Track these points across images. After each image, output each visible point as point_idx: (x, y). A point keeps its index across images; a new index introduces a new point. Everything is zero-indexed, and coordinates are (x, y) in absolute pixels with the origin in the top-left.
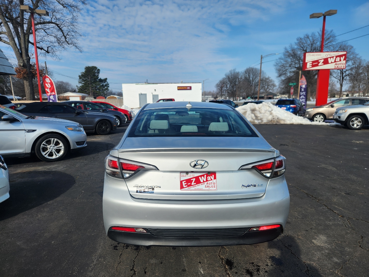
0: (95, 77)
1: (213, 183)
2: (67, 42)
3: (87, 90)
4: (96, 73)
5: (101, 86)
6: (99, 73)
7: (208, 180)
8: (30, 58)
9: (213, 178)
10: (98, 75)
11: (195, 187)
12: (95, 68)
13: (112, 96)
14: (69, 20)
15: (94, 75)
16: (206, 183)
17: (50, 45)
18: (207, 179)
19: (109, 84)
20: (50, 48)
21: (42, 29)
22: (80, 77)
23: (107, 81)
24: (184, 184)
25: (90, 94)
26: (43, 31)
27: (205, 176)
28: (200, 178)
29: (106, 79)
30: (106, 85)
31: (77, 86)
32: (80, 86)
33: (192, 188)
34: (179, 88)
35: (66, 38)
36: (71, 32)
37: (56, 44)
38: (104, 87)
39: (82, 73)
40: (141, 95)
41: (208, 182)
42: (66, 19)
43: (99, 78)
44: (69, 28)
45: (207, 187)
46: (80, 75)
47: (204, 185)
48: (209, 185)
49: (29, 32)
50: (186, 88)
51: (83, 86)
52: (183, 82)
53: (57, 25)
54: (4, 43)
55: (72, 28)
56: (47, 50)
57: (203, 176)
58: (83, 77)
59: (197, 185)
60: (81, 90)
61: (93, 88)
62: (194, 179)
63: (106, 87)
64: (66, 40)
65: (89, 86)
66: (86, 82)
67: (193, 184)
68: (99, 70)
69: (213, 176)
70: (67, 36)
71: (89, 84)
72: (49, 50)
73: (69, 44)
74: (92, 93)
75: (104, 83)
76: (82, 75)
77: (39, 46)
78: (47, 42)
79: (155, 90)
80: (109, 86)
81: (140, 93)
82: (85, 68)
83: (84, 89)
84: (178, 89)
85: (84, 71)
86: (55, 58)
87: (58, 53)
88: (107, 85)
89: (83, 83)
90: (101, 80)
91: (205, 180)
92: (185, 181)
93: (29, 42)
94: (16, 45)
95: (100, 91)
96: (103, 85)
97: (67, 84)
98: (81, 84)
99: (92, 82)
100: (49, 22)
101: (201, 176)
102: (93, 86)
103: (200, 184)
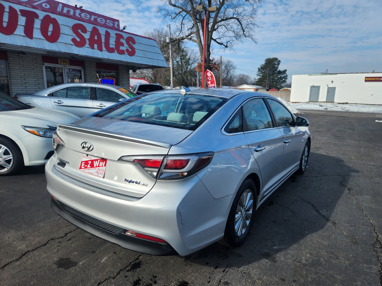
0: (274, 69)
1: (102, 170)
2: (245, 35)
3: (263, 82)
4: (276, 64)
5: (278, 79)
6: (279, 64)
7: (100, 166)
8: (210, 53)
9: (104, 165)
10: (278, 67)
11: (89, 171)
12: (276, 59)
13: (286, 88)
14: (249, 13)
15: (274, 67)
16: (97, 168)
17: (229, 40)
18: (99, 164)
19: (287, 76)
20: (229, 43)
21: (224, 25)
22: (259, 70)
23: (287, 72)
24: (83, 165)
25: (266, 86)
26: (224, 26)
27: (99, 160)
28: (94, 161)
29: (286, 70)
30: (284, 77)
31: (255, 79)
32: (258, 79)
33: (87, 170)
34: (367, 79)
35: (244, 31)
36: (250, 25)
37: (234, 39)
38: (282, 79)
39: (262, 65)
40: (313, 87)
41: (99, 168)
42: (247, 12)
43: (278, 70)
44: (248, 20)
45: (97, 172)
46: (260, 67)
47: (95, 170)
48: (99, 171)
49: (213, 29)
50: (379, 79)
51: (260, 78)
52: (375, 72)
53: (238, 19)
54: (193, 41)
55: (250, 21)
56: (226, 45)
57: (97, 160)
58: (262, 69)
59: (90, 168)
60: (259, 83)
61: (270, 80)
62: (90, 162)
63: (284, 79)
64: (244, 33)
65: (267, 79)
66: (264, 75)
67: (89, 166)
68: (280, 61)
69: (104, 162)
70: (246, 29)
71: (267, 76)
72: (228, 44)
73: (246, 37)
74: (268, 85)
75: (283, 75)
76: (262, 68)
77: (220, 42)
78: (227, 38)
79: (332, 81)
80: (287, 78)
81: (312, 85)
82: (265, 60)
83: (261, 82)
84: (366, 81)
85: (263, 63)
86: (232, 52)
87: (235, 47)
88: (286, 77)
89: (261, 76)
90: (280, 72)
91: (97, 166)
92: (84, 163)
93: (212, 38)
94: (201, 42)
95: (277, 83)
96: (281, 77)
97: (247, 77)
98: (259, 76)
99: (270, 75)
100: (231, 17)
101: (95, 160)
102: (271, 78)
103: (93, 168)
